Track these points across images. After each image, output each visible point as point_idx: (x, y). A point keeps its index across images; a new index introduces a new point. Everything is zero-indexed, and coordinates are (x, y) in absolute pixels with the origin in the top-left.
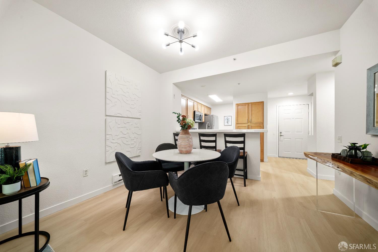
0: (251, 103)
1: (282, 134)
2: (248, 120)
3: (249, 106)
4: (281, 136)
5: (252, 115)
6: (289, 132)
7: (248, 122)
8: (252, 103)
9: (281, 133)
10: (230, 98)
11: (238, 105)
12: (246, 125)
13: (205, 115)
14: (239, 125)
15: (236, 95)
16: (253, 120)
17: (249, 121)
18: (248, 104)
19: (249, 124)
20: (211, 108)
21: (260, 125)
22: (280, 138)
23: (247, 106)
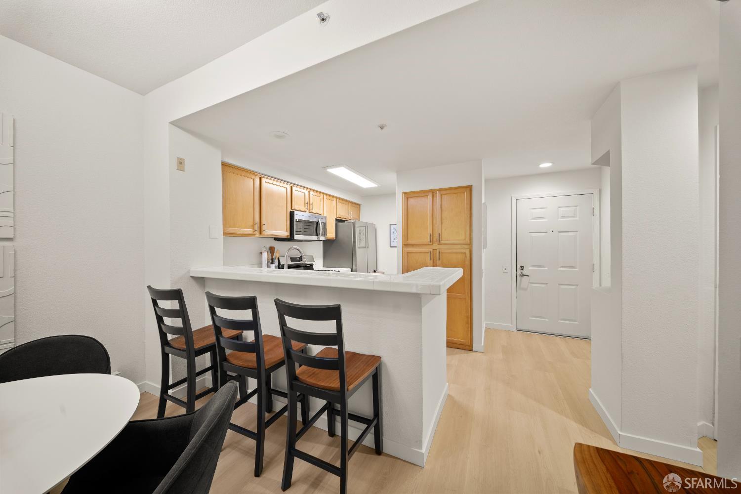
0: (440, 190)
1: (524, 272)
2: (432, 236)
3: (435, 198)
4: (523, 275)
5: (442, 223)
6: (543, 266)
7: (432, 242)
8: (443, 191)
9: (522, 268)
10: (391, 178)
11: (408, 196)
12: (428, 249)
13: (338, 221)
14: (410, 249)
15: (401, 170)
16: (445, 236)
17: (434, 239)
18: (433, 192)
19: (435, 246)
20: (359, 205)
21: (463, 251)
22: (521, 280)
23: (430, 197)
